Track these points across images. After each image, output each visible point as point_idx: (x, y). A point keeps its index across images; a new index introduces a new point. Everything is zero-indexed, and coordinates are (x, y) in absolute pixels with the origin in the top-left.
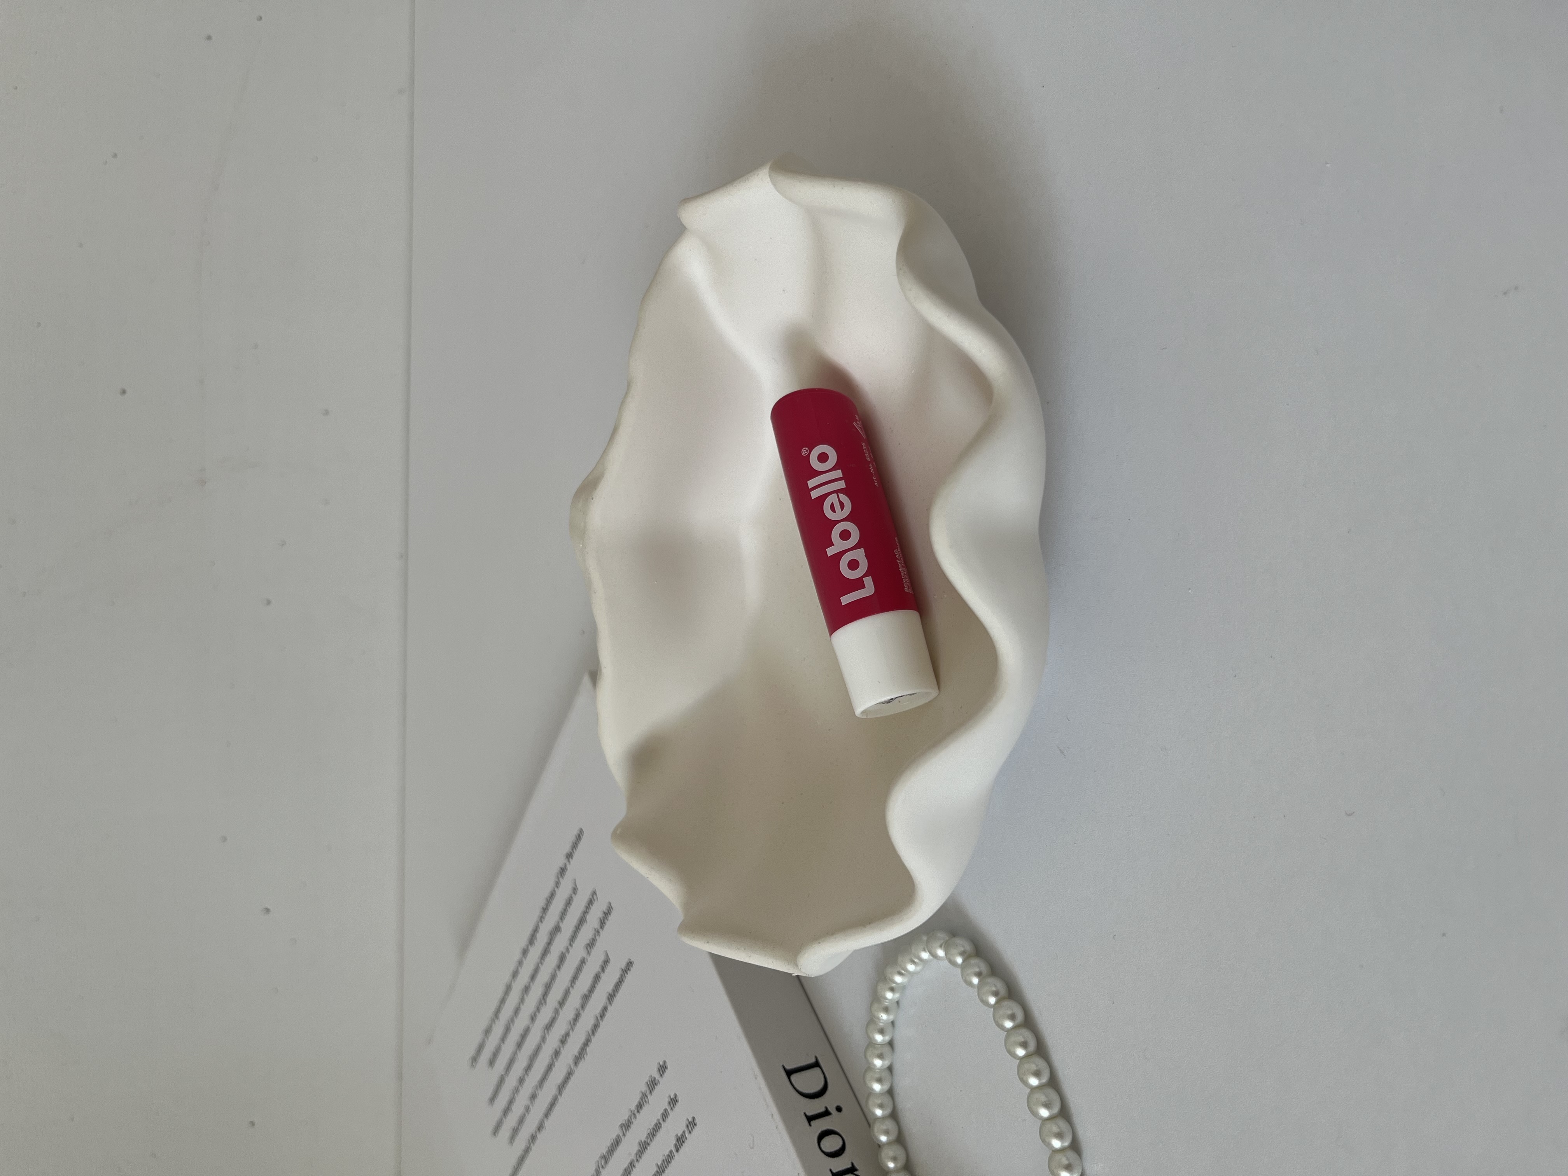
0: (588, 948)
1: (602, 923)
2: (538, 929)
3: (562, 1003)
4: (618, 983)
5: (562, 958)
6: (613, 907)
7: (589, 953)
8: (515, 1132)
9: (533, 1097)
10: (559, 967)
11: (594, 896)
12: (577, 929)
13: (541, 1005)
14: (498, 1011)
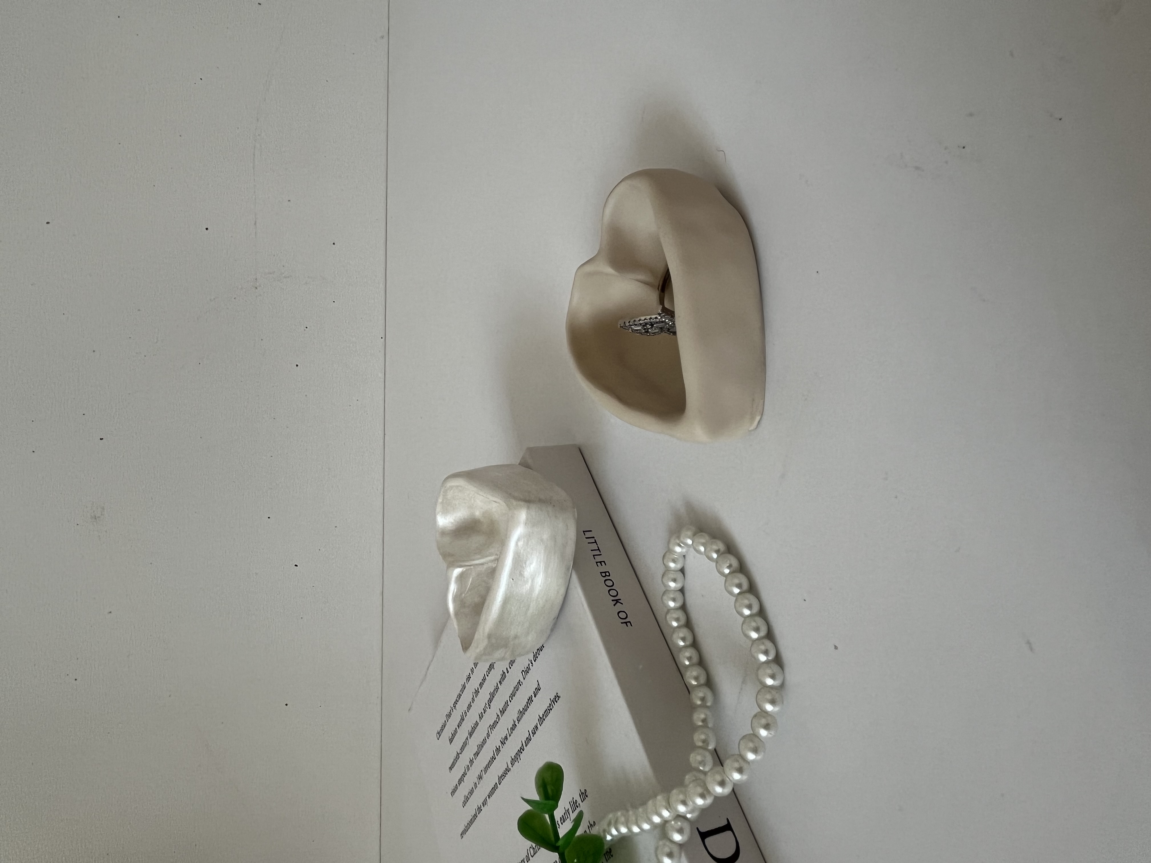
0: (524, 674)
1: (535, 657)
3: (503, 712)
4: (547, 710)
5: (503, 676)
7: (524, 679)
8: (467, 799)
9: (480, 778)
10: (500, 682)
13: (487, 708)
14: (456, 703)
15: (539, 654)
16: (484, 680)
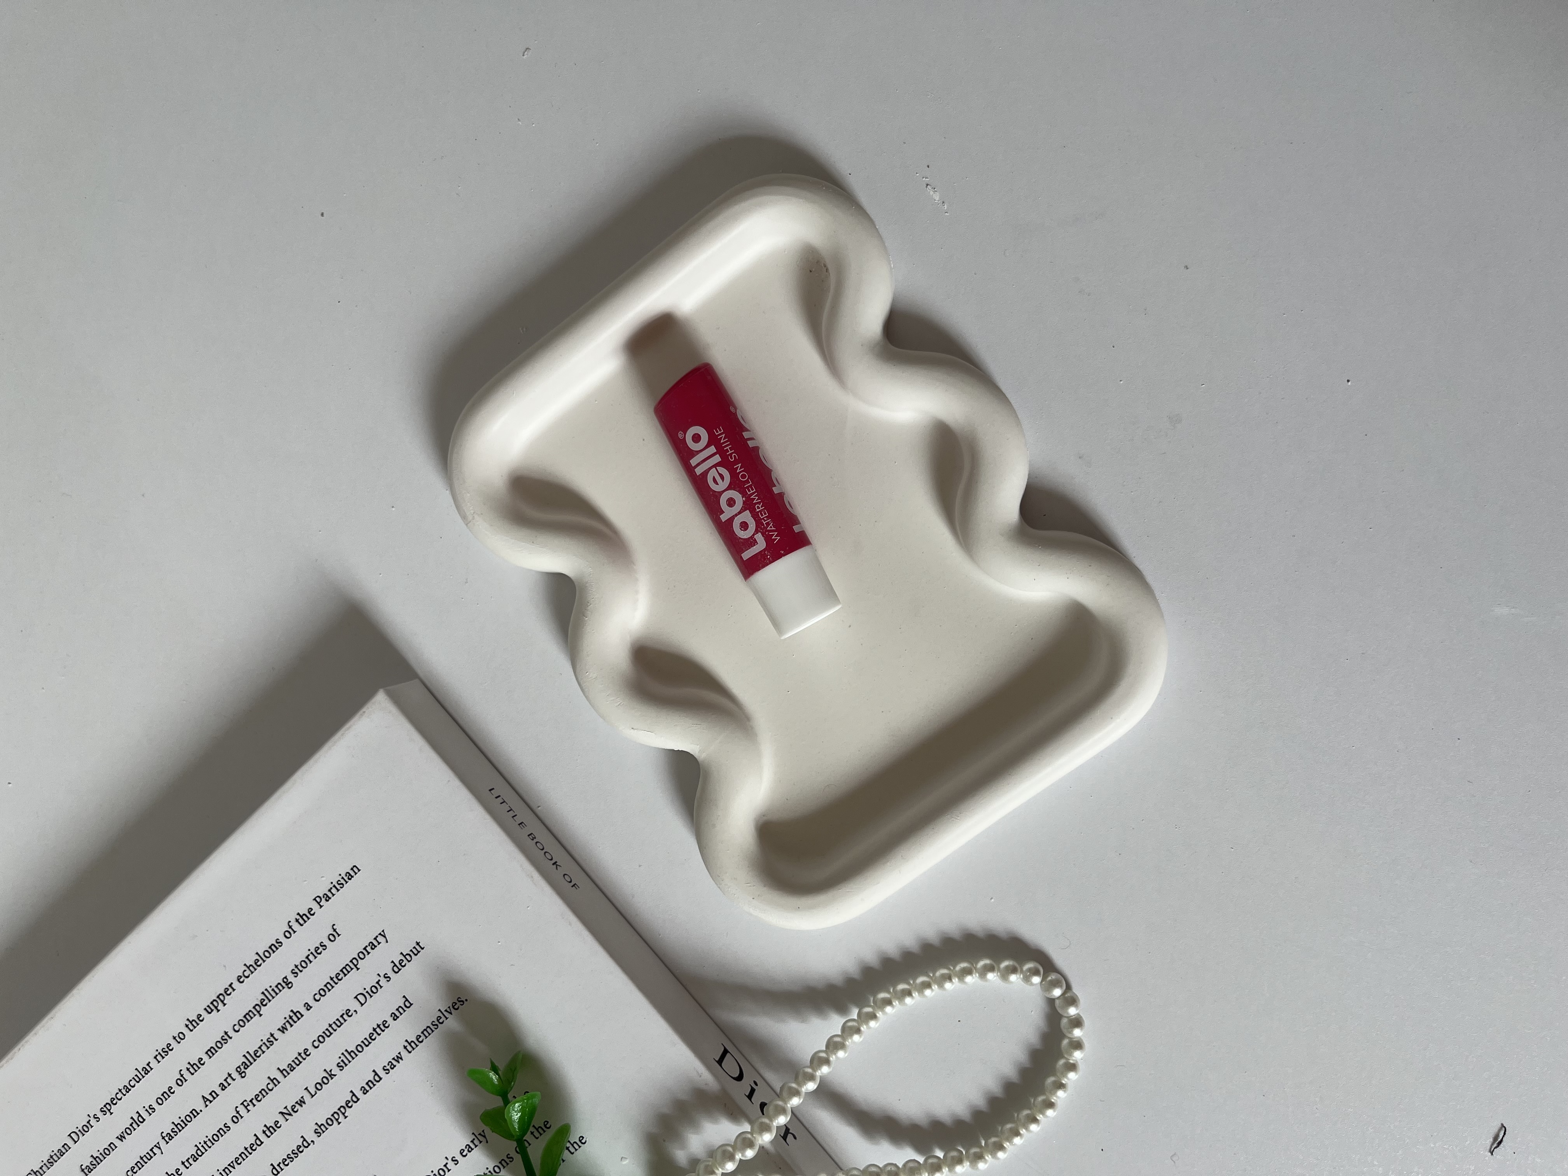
0: (361, 998)
1: (397, 968)
2: (230, 990)
3: (289, 1069)
4: (428, 1027)
5: (295, 1017)
6: (423, 947)
7: (362, 1005)
10: (283, 1030)
11: (380, 939)
12: (336, 979)
13: (234, 1080)
14: (113, 1102)
15: (409, 961)
16: (225, 1038)
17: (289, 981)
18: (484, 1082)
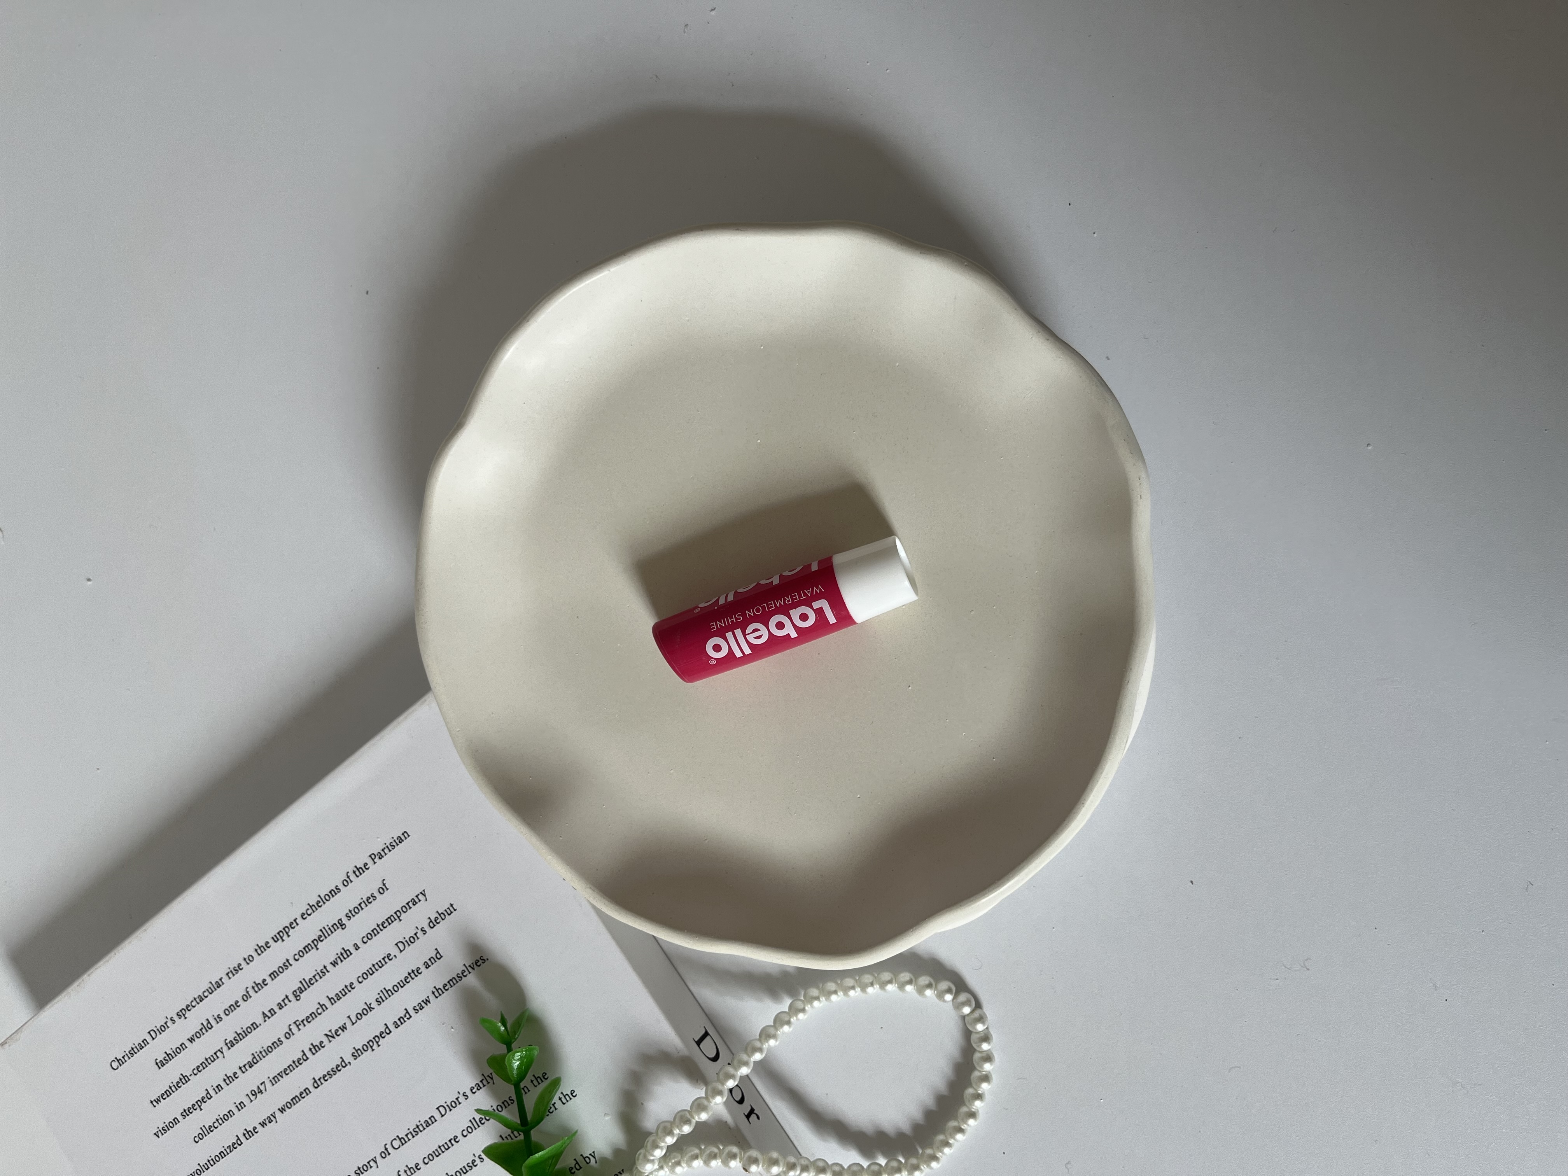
0: (400, 945)
1: (433, 923)
2: (295, 924)
3: (336, 998)
4: (453, 978)
5: (345, 954)
6: (455, 909)
7: (401, 951)
8: (208, 1130)
9: (256, 1092)
10: (334, 964)
11: (421, 897)
12: (382, 926)
13: (290, 1001)
14: (188, 1008)
15: (443, 919)
16: (286, 965)
17: (344, 922)
18: (494, 1031)
